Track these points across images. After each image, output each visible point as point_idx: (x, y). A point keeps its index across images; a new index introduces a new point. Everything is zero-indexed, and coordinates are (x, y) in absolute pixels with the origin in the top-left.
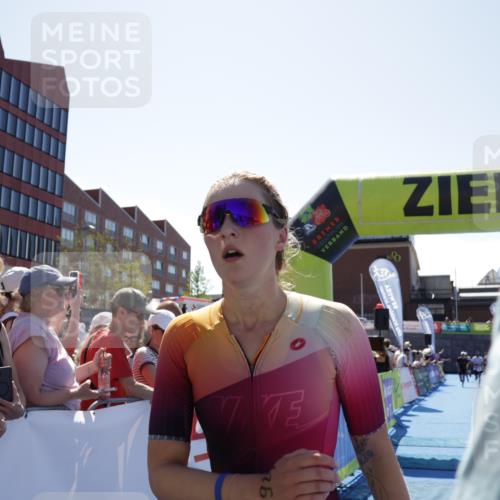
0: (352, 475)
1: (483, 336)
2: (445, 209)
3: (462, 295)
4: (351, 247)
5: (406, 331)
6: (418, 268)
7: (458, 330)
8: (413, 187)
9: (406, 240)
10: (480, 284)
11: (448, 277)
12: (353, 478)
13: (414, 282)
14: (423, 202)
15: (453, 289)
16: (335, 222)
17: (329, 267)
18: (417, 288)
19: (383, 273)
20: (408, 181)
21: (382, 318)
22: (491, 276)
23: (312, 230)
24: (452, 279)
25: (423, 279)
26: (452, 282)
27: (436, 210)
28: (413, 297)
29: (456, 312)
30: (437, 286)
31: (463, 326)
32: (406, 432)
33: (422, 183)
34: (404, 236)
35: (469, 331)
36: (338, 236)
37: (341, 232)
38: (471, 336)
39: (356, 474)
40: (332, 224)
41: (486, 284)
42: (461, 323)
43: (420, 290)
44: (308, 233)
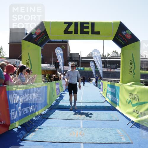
0: (45, 111)
1: (87, 71)
2: (76, 32)
3: (82, 59)
4: (46, 43)
5: (64, 69)
6: (70, 51)
7: (81, 69)
8: (67, 25)
9: (67, 42)
10: (87, 56)
11: (79, 54)
12: (45, 112)
13: (68, 55)
14: (70, 30)
15: (80, 57)
16: (42, 34)
17: (40, 48)
18: (69, 57)
19: (59, 52)
20: (65, 23)
21: (57, 65)
22: (91, 54)
23: (35, 36)
24: (80, 54)
25: (71, 54)
26: (80, 55)
27: (73, 32)
28: (68, 59)
29: (80, 64)
30: (75, 56)
31: (82, 68)
32: (63, 98)
33: (70, 24)
34: (66, 41)
35: (83, 70)
36: (43, 39)
37: (44, 38)
38: (84, 71)
39: (46, 111)
40: (42, 35)
41: (89, 56)
42: (81, 67)
43: (70, 57)
44: (34, 38)
